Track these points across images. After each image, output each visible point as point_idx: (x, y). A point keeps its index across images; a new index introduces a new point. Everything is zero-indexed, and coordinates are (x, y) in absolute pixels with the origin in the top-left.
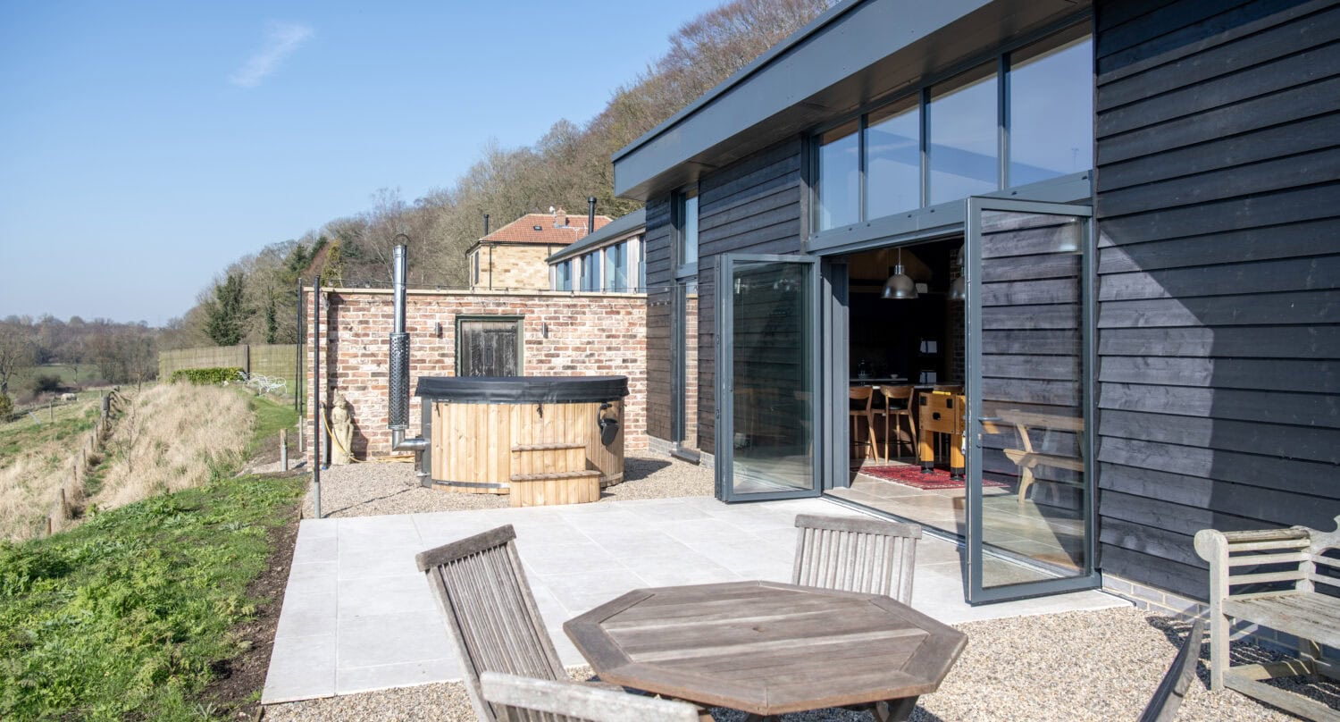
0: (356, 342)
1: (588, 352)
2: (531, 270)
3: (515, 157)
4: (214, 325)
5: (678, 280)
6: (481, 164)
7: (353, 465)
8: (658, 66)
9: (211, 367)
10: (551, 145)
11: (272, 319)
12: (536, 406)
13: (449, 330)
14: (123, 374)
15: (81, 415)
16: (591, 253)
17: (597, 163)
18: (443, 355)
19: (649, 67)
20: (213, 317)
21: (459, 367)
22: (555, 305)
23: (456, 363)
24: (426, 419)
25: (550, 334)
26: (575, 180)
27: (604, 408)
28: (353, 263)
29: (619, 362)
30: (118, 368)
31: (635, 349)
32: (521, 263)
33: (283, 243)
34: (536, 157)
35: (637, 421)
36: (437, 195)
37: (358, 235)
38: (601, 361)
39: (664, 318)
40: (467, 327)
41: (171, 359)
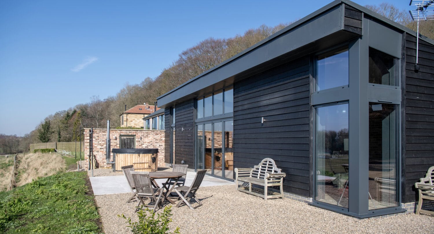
0: (96, 141)
1: (151, 144)
2: (138, 121)
3: (134, 87)
4: (41, 136)
5: (171, 127)
6: (124, 89)
7: (96, 169)
8: (176, 63)
9: (45, 148)
10: (145, 83)
11: (59, 134)
12: (138, 154)
13: (118, 138)
14: (10, 151)
15: (7, 162)
16: (155, 117)
17: (158, 90)
18: (117, 144)
19: (173, 63)
20: (40, 134)
21: (121, 147)
22: (143, 133)
23: (120, 146)
24: (114, 157)
25: (142, 139)
26: (152, 95)
27: (153, 155)
28: (85, 118)
29: (158, 146)
30: (8, 149)
31: (162, 143)
32: (136, 119)
33: (62, 111)
34: (140, 87)
35: (163, 159)
36: (110, 98)
37: (86, 109)
38: (154, 146)
39: (168, 136)
40: (122, 137)
41: (33, 146)
